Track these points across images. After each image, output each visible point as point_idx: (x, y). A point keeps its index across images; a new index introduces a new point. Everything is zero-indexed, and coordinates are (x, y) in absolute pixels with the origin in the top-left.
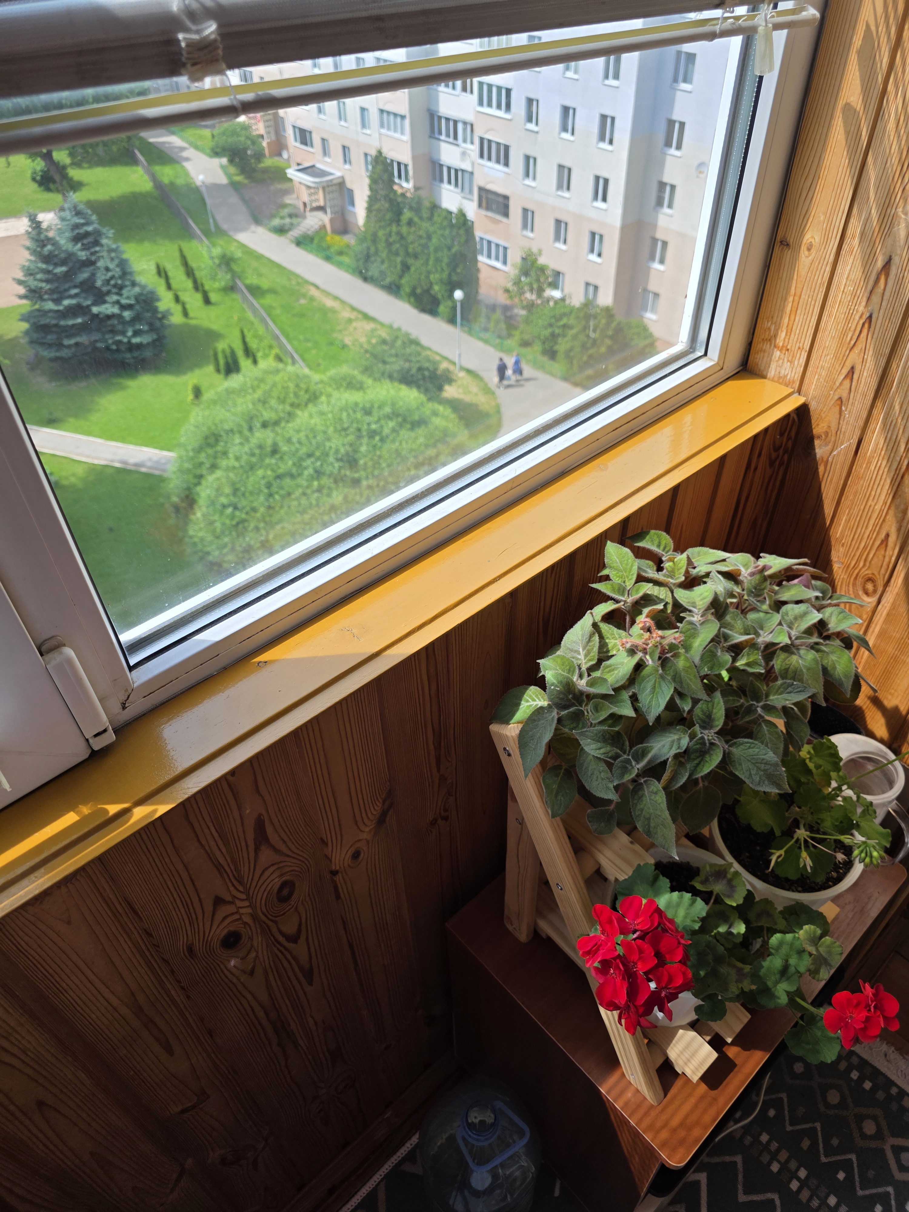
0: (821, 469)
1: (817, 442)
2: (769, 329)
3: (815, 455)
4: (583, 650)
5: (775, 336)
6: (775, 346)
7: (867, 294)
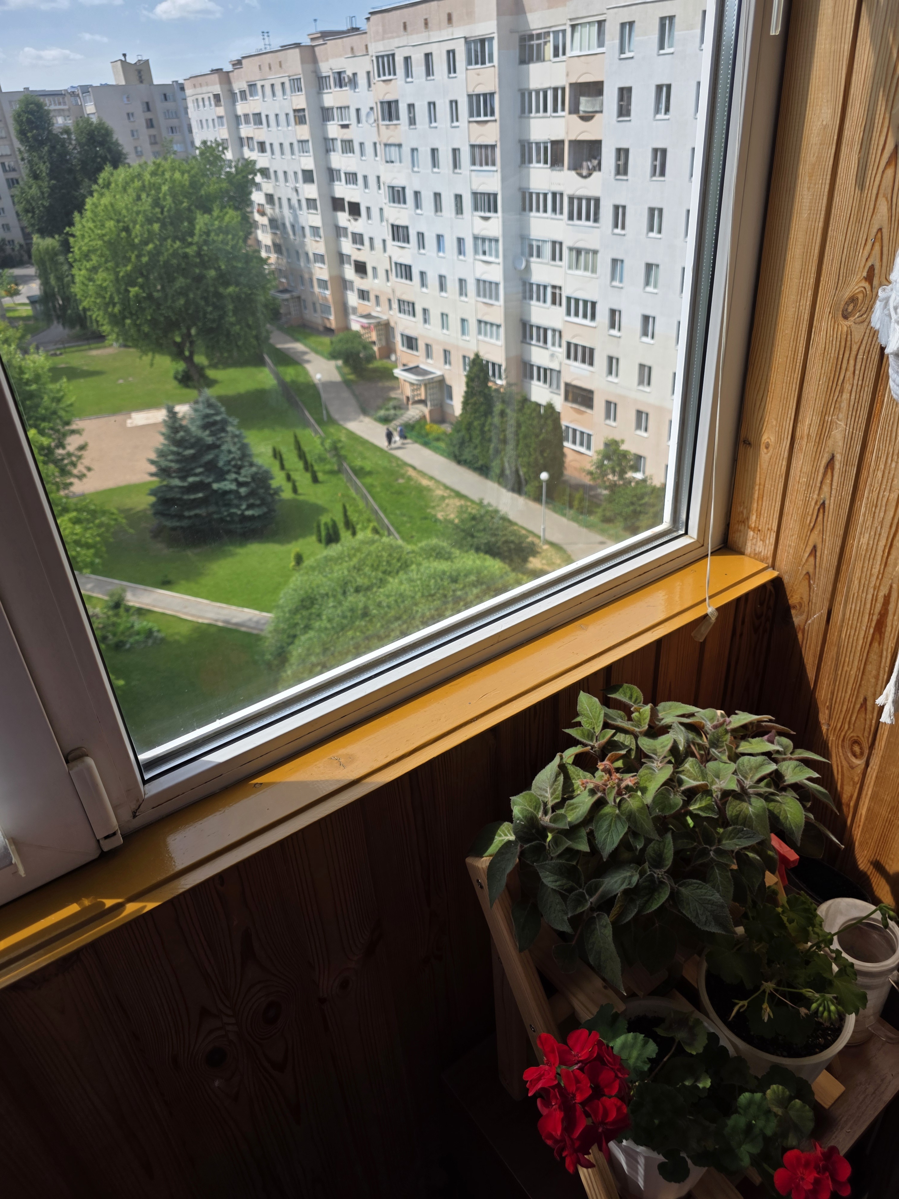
0: (800, 636)
1: (793, 612)
2: (742, 513)
3: (793, 622)
4: (551, 788)
5: (748, 518)
6: (749, 527)
7: (818, 485)
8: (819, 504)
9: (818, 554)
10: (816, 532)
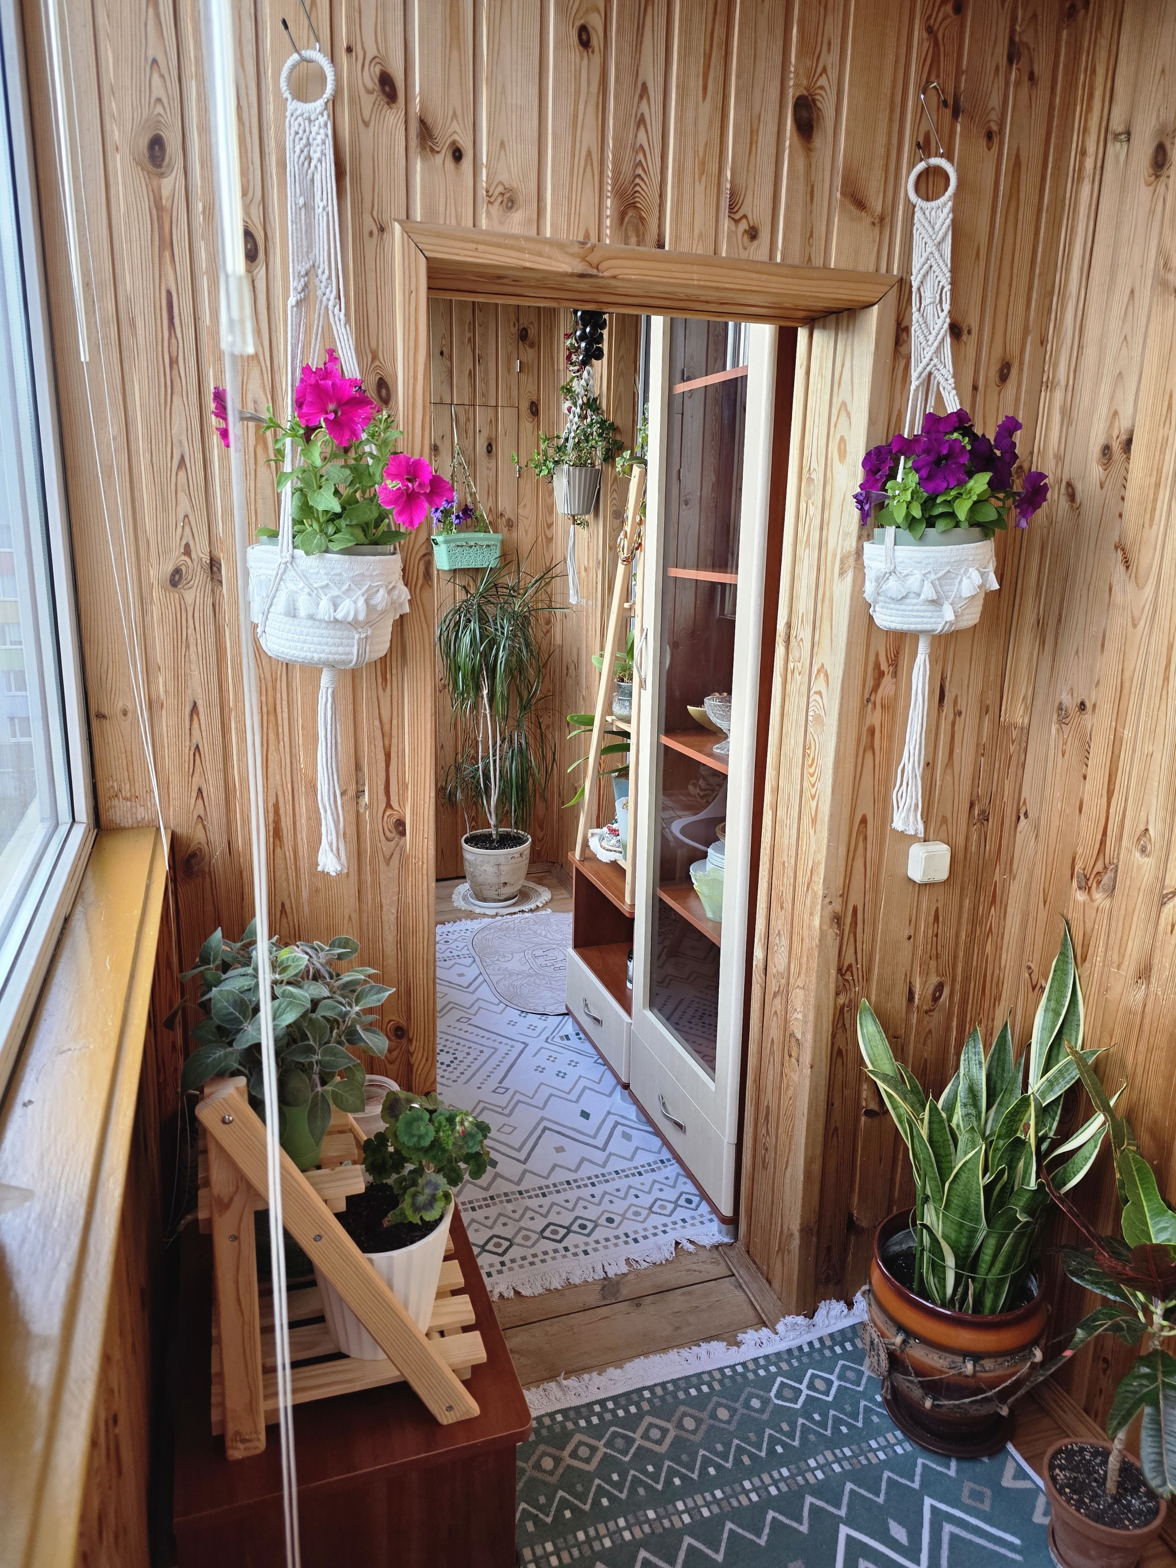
5: (121, 790)
7: (188, 732)
8: (193, 749)
9: (205, 794)
10: (196, 775)
